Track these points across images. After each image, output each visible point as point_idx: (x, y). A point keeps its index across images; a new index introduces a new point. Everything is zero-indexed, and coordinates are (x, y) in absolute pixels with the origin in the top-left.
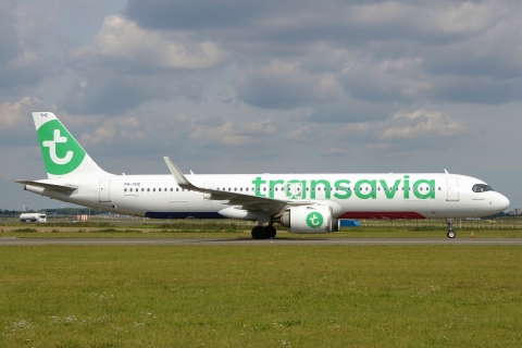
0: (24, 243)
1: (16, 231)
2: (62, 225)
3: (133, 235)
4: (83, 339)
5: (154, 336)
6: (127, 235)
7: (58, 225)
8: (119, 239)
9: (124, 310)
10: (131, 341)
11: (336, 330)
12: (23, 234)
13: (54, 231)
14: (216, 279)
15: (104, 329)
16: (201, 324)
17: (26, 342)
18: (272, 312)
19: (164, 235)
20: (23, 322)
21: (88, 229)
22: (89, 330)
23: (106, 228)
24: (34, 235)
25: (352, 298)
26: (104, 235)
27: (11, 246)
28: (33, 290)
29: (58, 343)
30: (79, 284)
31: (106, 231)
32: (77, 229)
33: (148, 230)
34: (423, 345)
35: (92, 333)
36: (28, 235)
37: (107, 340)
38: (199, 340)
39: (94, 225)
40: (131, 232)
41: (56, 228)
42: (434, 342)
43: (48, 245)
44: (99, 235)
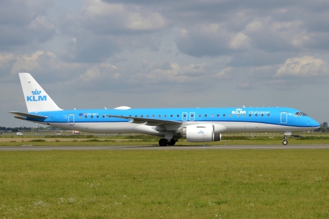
0: (38, 149)
1: (32, 141)
2: (62, 137)
3: (109, 143)
4: (81, 213)
5: (128, 211)
6: (106, 143)
7: (59, 137)
8: (101, 146)
9: (107, 194)
10: (113, 215)
11: (252, 207)
12: (37, 143)
13: (57, 141)
14: (167, 172)
15: (94, 207)
16: (160, 203)
17: (44, 216)
18: (207, 194)
19: (131, 143)
20: (41, 202)
21: (79, 140)
22: (84, 207)
23: (92, 139)
24: (43, 143)
25: (261, 185)
26: (90, 143)
27: (29, 151)
28: (46, 181)
29: (65, 216)
30: (76, 176)
31: (91, 141)
32: (72, 139)
33: (120, 140)
34: (312, 217)
35: (87, 209)
36: (40, 143)
37: (97, 214)
38: (159, 214)
39: (83, 137)
40: (108, 141)
41: (58, 139)
42: (319, 215)
43: (54, 150)
44: (87, 143)
